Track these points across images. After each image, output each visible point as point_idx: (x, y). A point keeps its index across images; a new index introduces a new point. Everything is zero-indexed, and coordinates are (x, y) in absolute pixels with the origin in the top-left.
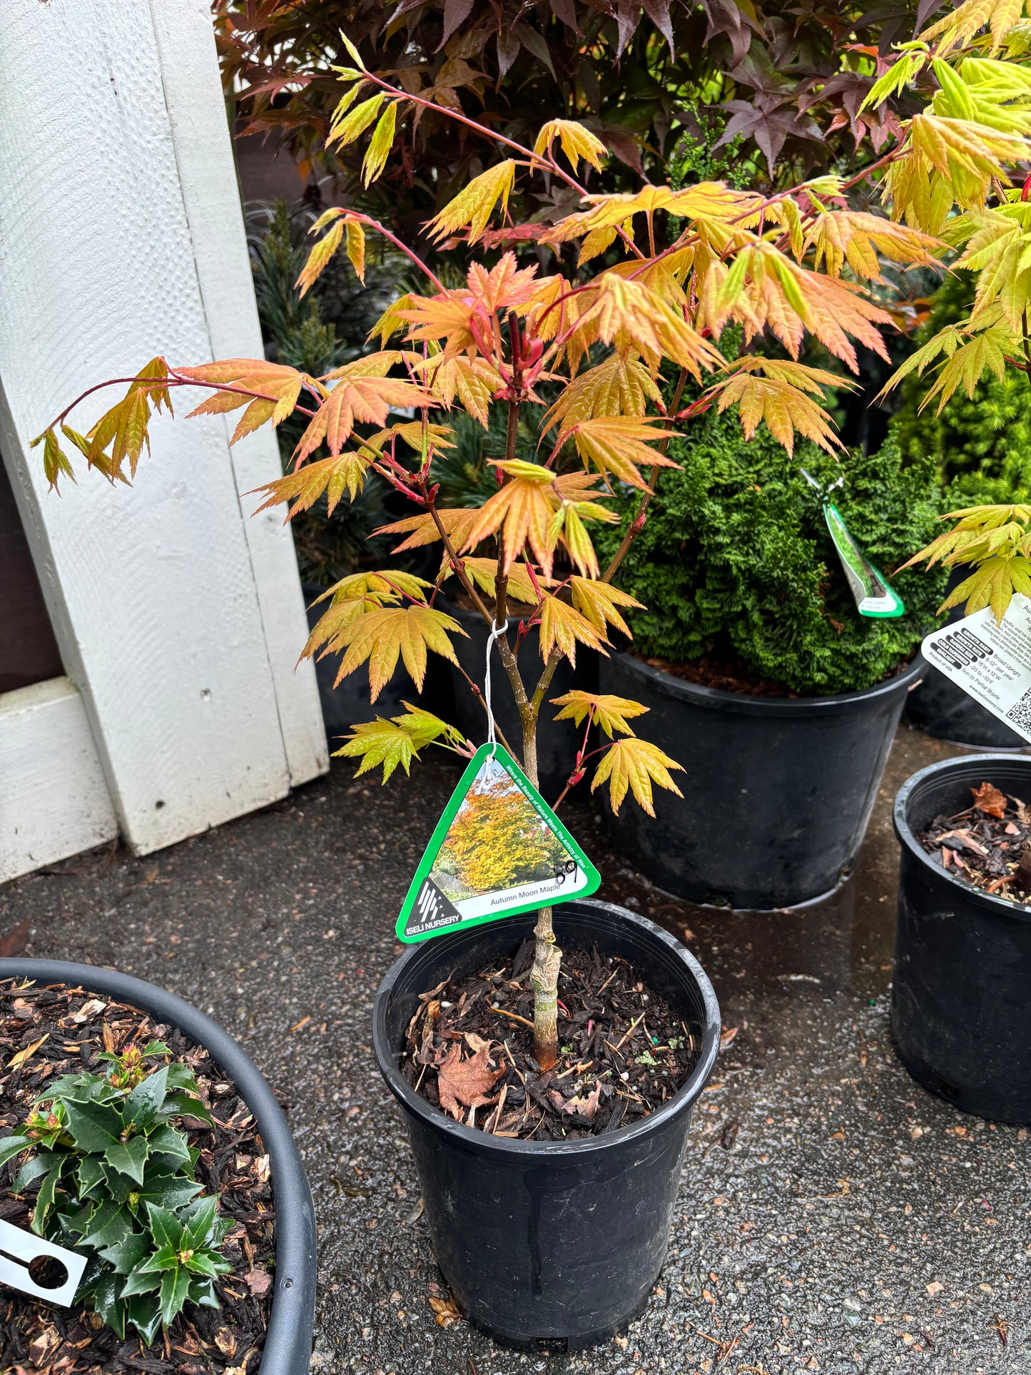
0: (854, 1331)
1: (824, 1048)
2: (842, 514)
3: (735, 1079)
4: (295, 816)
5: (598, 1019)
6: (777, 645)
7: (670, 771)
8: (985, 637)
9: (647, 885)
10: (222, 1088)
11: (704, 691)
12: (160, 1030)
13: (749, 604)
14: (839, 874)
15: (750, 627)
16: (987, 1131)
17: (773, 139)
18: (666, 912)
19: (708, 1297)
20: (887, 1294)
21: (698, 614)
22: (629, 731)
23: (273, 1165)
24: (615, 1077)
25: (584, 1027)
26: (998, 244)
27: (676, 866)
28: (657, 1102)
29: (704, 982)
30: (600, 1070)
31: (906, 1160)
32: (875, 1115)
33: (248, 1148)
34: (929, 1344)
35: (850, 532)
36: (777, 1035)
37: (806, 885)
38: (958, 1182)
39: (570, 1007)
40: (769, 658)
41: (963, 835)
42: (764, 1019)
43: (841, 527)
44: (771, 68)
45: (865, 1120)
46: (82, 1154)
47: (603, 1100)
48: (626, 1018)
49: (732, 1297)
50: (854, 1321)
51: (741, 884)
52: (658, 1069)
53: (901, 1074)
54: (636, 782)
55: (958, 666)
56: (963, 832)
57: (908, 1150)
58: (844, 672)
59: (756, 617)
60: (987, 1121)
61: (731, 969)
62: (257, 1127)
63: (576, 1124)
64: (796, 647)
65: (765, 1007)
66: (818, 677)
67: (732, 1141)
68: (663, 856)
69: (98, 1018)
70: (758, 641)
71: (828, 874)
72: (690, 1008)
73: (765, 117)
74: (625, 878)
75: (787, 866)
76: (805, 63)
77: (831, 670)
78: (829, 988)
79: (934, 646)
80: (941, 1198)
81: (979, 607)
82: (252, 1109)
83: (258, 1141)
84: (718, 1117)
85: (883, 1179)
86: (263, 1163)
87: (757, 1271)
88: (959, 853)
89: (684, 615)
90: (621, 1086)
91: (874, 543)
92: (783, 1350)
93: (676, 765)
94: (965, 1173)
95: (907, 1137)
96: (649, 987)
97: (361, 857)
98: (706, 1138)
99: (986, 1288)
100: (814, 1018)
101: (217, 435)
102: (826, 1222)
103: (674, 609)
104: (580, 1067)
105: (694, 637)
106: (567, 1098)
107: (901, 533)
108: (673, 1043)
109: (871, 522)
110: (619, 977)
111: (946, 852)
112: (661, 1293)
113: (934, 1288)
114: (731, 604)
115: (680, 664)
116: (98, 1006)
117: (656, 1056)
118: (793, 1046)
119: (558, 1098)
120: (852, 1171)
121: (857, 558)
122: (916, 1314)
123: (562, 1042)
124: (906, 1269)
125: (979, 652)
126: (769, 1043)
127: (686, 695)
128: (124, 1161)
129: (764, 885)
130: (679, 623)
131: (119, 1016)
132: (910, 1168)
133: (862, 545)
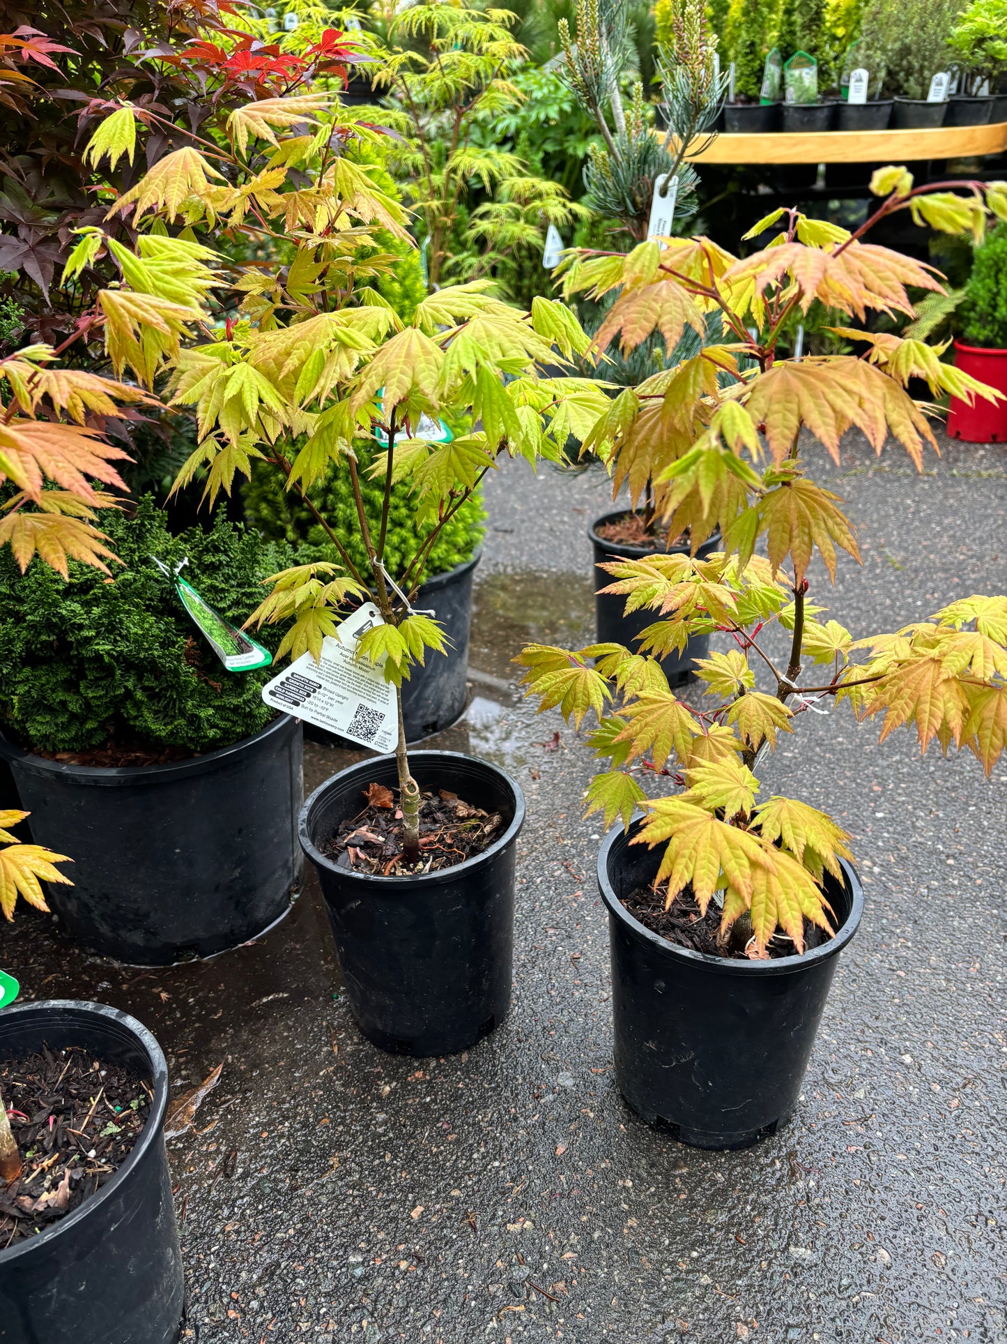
0: (360, 1280)
1: (301, 1051)
2: (195, 588)
3: (228, 1110)
5: (57, 1112)
6: (165, 715)
7: (58, 865)
8: (312, 676)
9: (116, 964)
11: (112, 772)
13: (130, 685)
14: (289, 894)
15: (138, 705)
16: (439, 1066)
17: (43, 269)
18: (140, 983)
19: (232, 1314)
20: (381, 1236)
21: (87, 703)
22: (13, 839)
24: (83, 1158)
25: (45, 1125)
26: (206, 380)
27: (137, 938)
28: (118, 1160)
29: (148, 1039)
30: (68, 1157)
31: (381, 1117)
32: (352, 1091)
34: (420, 1260)
35: (207, 603)
36: (259, 1056)
37: (260, 915)
38: (424, 1116)
39: (28, 1112)
40: (160, 729)
41: (364, 831)
42: (246, 1047)
43: (198, 600)
44: (29, 203)
45: (345, 1100)
47: (74, 1185)
48: (86, 1100)
49: (255, 1304)
50: (359, 1272)
51: (201, 934)
52: (123, 1133)
53: (368, 1047)
54: (24, 886)
55: (296, 704)
56: (364, 829)
57: (381, 1109)
58: (234, 723)
59: (139, 695)
60: (437, 1058)
61: (208, 1014)
63: (50, 1217)
64: (182, 713)
65: (245, 1035)
66: (211, 733)
67: (233, 1167)
68: (123, 933)
70: (148, 716)
71: (278, 898)
72: (142, 1067)
73: (32, 249)
74: (93, 966)
75: (237, 903)
76: (60, 196)
77: (222, 724)
78: (297, 997)
79: (272, 693)
80: (411, 1136)
81: (301, 653)
84: (218, 1151)
85: (365, 1141)
87: (270, 1271)
88: (362, 848)
89: (74, 707)
90: (90, 1164)
91: (230, 607)
92: (304, 1326)
93: (61, 858)
94: (426, 1107)
95: (378, 1098)
96: (105, 1063)
98: (210, 1177)
99: (455, 1193)
100: (289, 1029)
102: (324, 1199)
103: (63, 704)
104: (47, 1162)
105: (90, 725)
106: (35, 1198)
108: (134, 1104)
109: (223, 590)
110: (75, 1064)
111: (351, 850)
112: (190, 1333)
113: (416, 1214)
114: (115, 688)
115: (88, 755)
117: (119, 1122)
118: (274, 1060)
119: (27, 1201)
120: (339, 1146)
121: (219, 623)
122: (406, 1241)
123: (25, 1148)
124: (393, 1207)
125: (309, 688)
126: (254, 1066)
127: (96, 780)
129: (223, 927)
130: (73, 716)
132: (385, 1122)
133: (220, 611)
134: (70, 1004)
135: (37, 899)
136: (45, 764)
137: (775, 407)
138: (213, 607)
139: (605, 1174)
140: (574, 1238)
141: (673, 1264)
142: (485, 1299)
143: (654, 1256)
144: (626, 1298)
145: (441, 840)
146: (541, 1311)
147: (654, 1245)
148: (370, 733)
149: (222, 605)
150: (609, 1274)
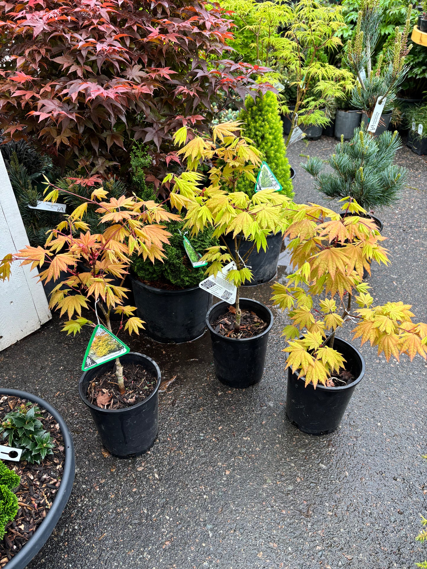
0: (202, 440)
1: (199, 377)
2: (189, 240)
3: (176, 389)
4: (44, 334)
5: (134, 380)
6: (175, 277)
8: (213, 281)
9: (152, 340)
10: (43, 411)
11: (159, 290)
12: (24, 401)
13: (167, 267)
14: (204, 329)
15: (168, 273)
16: (236, 391)
17: (159, 140)
18: (158, 347)
19: (169, 439)
20: (210, 431)
21: (154, 270)
22: (133, 315)
23: (60, 425)
24: (139, 393)
25: (131, 382)
26: (194, 211)
27: (159, 334)
28: (148, 396)
29: (158, 368)
30: (136, 392)
31: (217, 401)
32: (210, 392)
33: (53, 423)
34: (218, 439)
35: (191, 245)
36: (187, 375)
37: (194, 334)
38: (228, 404)
39: (127, 378)
40: (173, 281)
41: (225, 319)
42: (184, 372)
43: (189, 244)
44: (158, 114)
45: (208, 394)
46: (18, 428)
47: (136, 398)
48: (141, 379)
49: (174, 438)
50: (202, 438)
51: (177, 337)
52: (149, 389)
53: (217, 380)
54: (134, 328)
55: (208, 288)
56: (226, 319)
58: (194, 281)
59: (169, 271)
60: (236, 388)
61: (175, 360)
62: (54, 418)
63: (130, 405)
64: (180, 278)
65: (184, 369)
66: (187, 284)
67: (175, 404)
68: (156, 332)
69: (6, 401)
70: (170, 277)
71: (200, 330)
72: (155, 374)
73: (157, 132)
74: (146, 339)
75: (188, 330)
77: (190, 281)
78: (200, 361)
79: (202, 285)
80: (223, 408)
81: (211, 275)
82: (52, 414)
83: (55, 421)
84: (172, 399)
85: (211, 406)
86: (57, 426)
87: (180, 432)
88: (224, 325)
89: (151, 270)
90: (140, 395)
92: (186, 447)
93: (143, 322)
94: (229, 401)
95: (217, 395)
96: (147, 371)
97: (67, 344)
98: (168, 404)
99: (232, 426)
100: (196, 370)
101: (6, 229)
102: (197, 418)
103: (148, 269)
104: (131, 392)
105: (154, 276)
106: (127, 399)
107: (204, 245)
108: (152, 383)
109: (196, 242)
110: (139, 369)
111: (221, 325)
112: (158, 441)
113: (220, 428)
114: (162, 268)
115: (153, 283)
116: (6, 398)
117: (148, 386)
118: (191, 378)
119: (125, 400)
120: (204, 406)
121: (194, 251)
122: (216, 434)
123: (126, 387)
124: (214, 425)
125: (212, 284)
126: (185, 378)
127: (154, 291)
128: (28, 427)
129: (183, 336)
130: (150, 272)
131: (11, 399)
132: (217, 403)
133: (195, 248)
134: (140, 354)
135: (137, 332)
136: (141, 284)
137: (322, 262)
138: (193, 246)
139: (274, 432)
140: (260, 445)
141: (285, 459)
142: (232, 453)
143: (281, 455)
144: (270, 463)
145: (247, 328)
146: (246, 460)
147: (282, 453)
148: (227, 298)
149: (195, 247)
150: (267, 457)
